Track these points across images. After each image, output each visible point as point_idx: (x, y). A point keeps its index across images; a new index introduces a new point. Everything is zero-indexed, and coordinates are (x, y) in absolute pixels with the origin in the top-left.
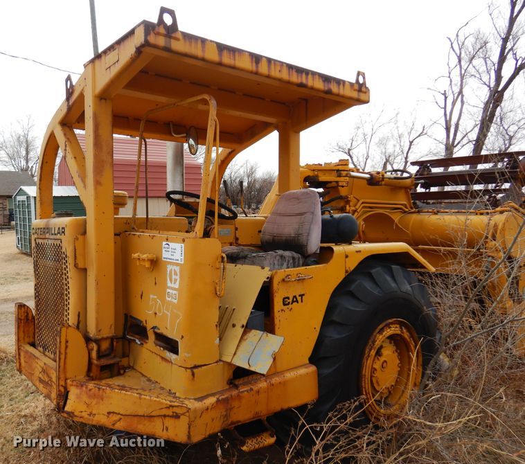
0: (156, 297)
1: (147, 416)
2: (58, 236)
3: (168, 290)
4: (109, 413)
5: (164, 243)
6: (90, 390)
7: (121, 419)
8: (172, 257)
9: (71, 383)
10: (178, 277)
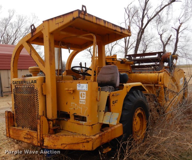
0: (74, 103)
1: (77, 143)
2: (32, 84)
3: (80, 100)
4: (62, 144)
5: (78, 84)
6: (53, 137)
7: (66, 146)
8: (82, 89)
9: (45, 136)
10: (85, 96)
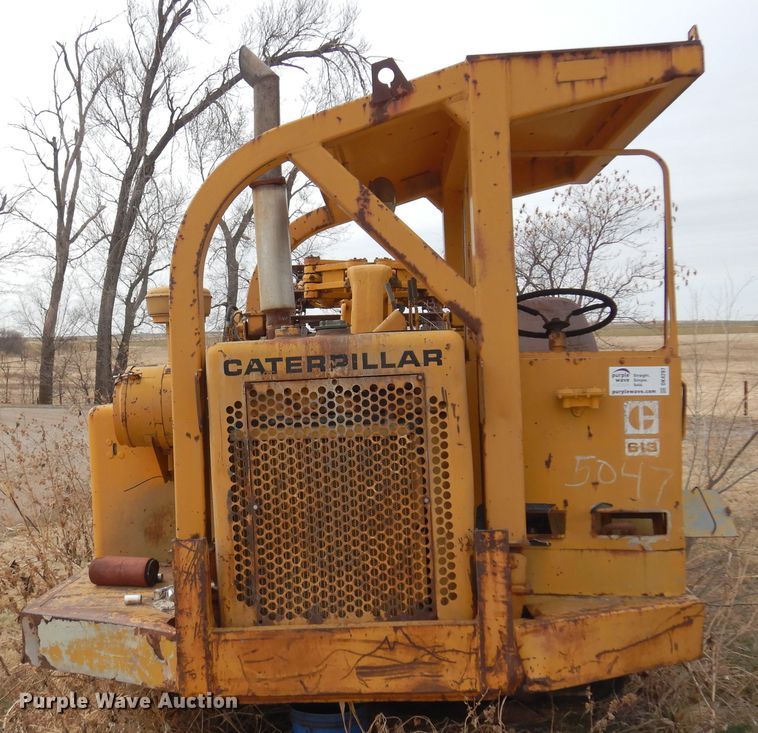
0: (593, 457)
1: (652, 638)
2: (408, 368)
3: (628, 441)
4: (598, 656)
5: (612, 370)
6: (561, 630)
7: (617, 658)
8: (638, 388)
10: (655, 419)
